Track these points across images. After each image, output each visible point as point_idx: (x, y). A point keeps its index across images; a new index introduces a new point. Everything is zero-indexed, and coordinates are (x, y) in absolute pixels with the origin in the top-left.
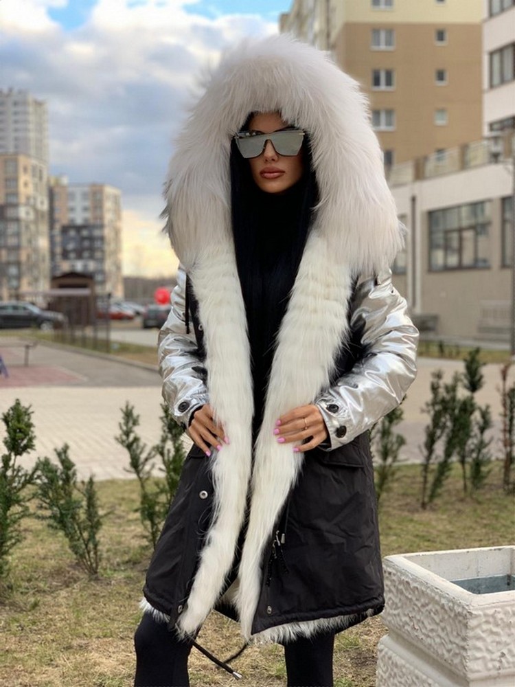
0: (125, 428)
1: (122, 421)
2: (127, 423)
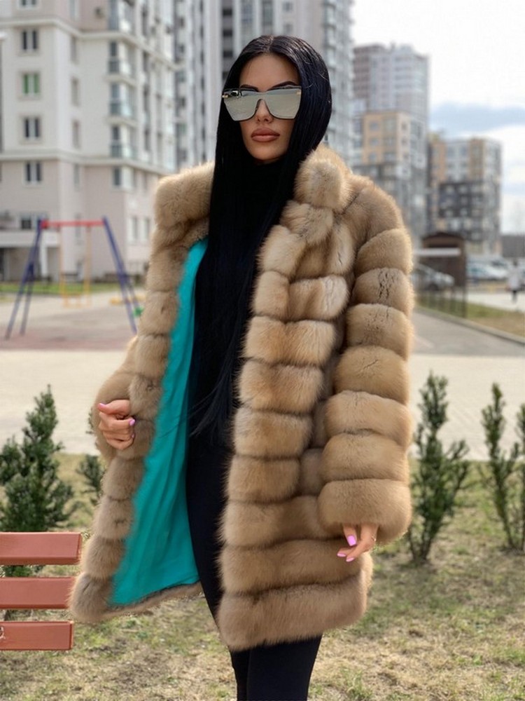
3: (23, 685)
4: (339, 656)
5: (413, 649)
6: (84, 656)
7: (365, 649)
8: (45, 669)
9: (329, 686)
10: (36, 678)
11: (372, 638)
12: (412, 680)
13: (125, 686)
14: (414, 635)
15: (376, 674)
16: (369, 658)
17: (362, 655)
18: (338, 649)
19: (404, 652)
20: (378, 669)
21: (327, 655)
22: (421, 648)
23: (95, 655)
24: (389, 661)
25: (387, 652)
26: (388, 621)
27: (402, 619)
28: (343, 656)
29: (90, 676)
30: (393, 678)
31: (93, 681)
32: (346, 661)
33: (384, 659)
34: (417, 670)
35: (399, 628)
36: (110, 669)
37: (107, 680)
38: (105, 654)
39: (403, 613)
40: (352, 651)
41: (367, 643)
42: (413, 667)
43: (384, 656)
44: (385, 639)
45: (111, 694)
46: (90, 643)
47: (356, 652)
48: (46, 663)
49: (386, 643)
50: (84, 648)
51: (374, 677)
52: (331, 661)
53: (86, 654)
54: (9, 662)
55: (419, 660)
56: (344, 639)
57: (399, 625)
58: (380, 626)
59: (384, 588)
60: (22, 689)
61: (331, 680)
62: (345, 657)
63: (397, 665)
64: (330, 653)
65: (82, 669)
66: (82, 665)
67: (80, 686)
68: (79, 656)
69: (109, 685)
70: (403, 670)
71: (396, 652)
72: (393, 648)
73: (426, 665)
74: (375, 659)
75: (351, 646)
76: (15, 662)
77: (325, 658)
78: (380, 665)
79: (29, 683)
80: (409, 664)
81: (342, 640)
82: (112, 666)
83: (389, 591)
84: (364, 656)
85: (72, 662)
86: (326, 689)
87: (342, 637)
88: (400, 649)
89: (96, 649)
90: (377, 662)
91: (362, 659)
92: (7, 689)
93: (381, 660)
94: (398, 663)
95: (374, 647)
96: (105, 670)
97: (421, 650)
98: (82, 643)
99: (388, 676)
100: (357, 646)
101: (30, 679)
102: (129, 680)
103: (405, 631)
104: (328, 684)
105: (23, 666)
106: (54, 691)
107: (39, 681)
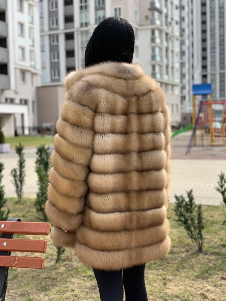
0: (220, 184)
1: (219, 181)
2: (221, 182)
3: (53, 288)
4: (186, 285)
5: (219, 284)
6: (81, 279)
7: (198, 284)
8: (64, 282)
9: (177, 297)
10: (58, 285)
11: (203, 279)
12: (213, 297)
13: (92, 291)
14: (222, 279)
15: (199, 294)
16: (199, 287)
17: (196, 285)
18: (186, 283)
19: (215, 286)
20: (201, 292)
21: (181, 285)
22: (223, 284)
23: (85, 278)
24: (207, 288)
25: (207, 285)
26: (214, 273)
27: (220, 272)
28: (188, 285)
29: (80, 286)
30: (205, 296)
31: (81, 288)
32: (188, 287)
33: (205, 288)
34: (218, 293)
35: (217, 276)
36: (89, 284)
37: (86, 288)
38: (90, 278)
39: (221, 270)
40: (193, 284)
41: (200, 281)
42: (216, 292)
43: (205, 287)
44: (209, 280)
45: (86, 294)
46: (85, 274)
47: (194, 284)
48: (65, 280)
49: (209, 282)
50: (82, 275)
51: (198, 295)
52: (181, 287)
53: (82, 278)
54: (51, 279)
55: (220, 289)
56: (191, 279)
57: (218, 274)
58: (209, 275)
59: (218, 259)
60: (52, 289)
61: (178, 294)
62: (189, 286)
63: (209, 290)
64: (182, 284)
65: (78, 283)
66: (78, 282)
67: (74, 289)
68: (79, 278)
69: (86, 290)
70: (212, 293)
71: (211, 286)
72: (211, 284)
73: (223, 291)
74: (201, 288)
75: (193, 282)
76: (54, 279)
77: (179, 286)
78: (202, 290)
79: (55, 287)
80: (215, 291)
81: (190, 279)
82: (90, 283)
83: (220, 260)
84: (197, 286)
85: (75, 281)
86: (175, 298)
87: (191, 278)
88: (213, 284)
89: (86, 276)
90: (201, 289)
91: (195, 287)
92: (46, 289)
93: (203, 288)
94: (210, 290)
95: (202, 283)
96: (87, 284)
97: (223, 286)
98: (82, 273)
99: (203, 295)
100: (196, 282)
101: (56, 286)
102: (95, 289)
103: (219, 277)
104: (177, 296)
105: (56, 281)
106: (63, 290)
107: (59, 287)
